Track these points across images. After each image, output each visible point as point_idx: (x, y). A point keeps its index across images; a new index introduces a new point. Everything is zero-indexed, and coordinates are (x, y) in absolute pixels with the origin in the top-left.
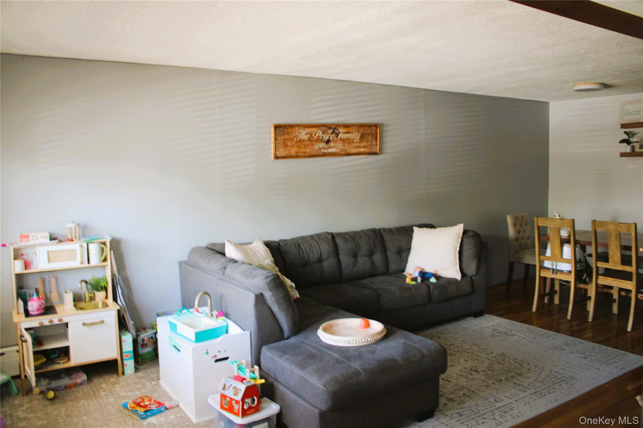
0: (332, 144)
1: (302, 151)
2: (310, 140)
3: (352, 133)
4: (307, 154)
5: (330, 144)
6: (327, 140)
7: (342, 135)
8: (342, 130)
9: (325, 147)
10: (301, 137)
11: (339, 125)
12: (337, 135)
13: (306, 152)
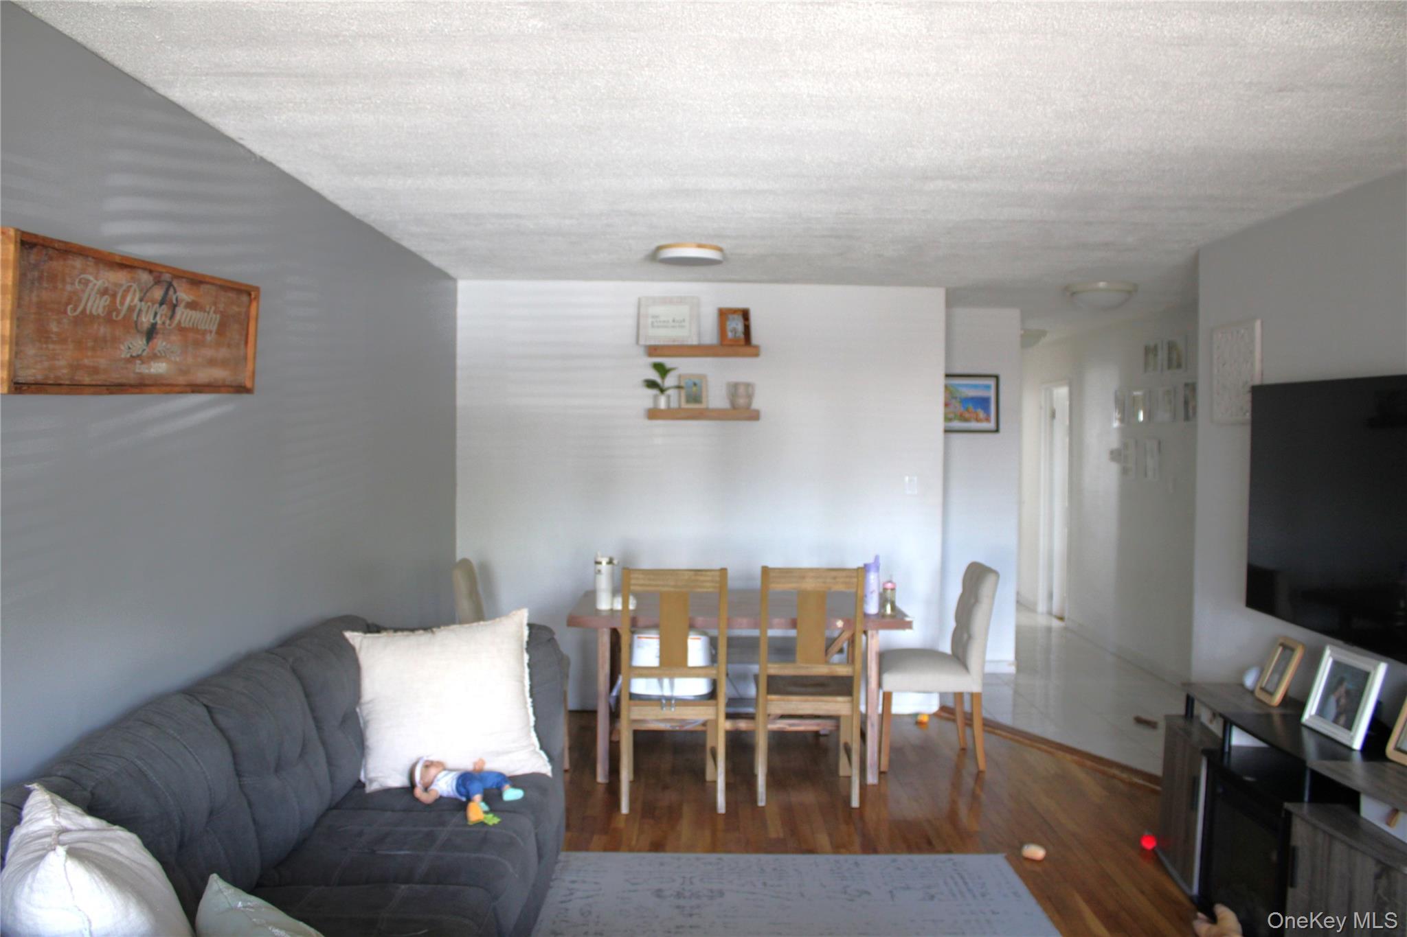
0: (160, 343)
1: (86, 361)
2: (109, 320)
3: (202, 309)
4: (100, 378)
5: (155, 341)
6: (149, 326)
7: (183, 313)
8: (184, 294)
9: (145, 354)
10: (86, 305)
11: (179, 275)
12: (174, 307)
13: (95, 370)
